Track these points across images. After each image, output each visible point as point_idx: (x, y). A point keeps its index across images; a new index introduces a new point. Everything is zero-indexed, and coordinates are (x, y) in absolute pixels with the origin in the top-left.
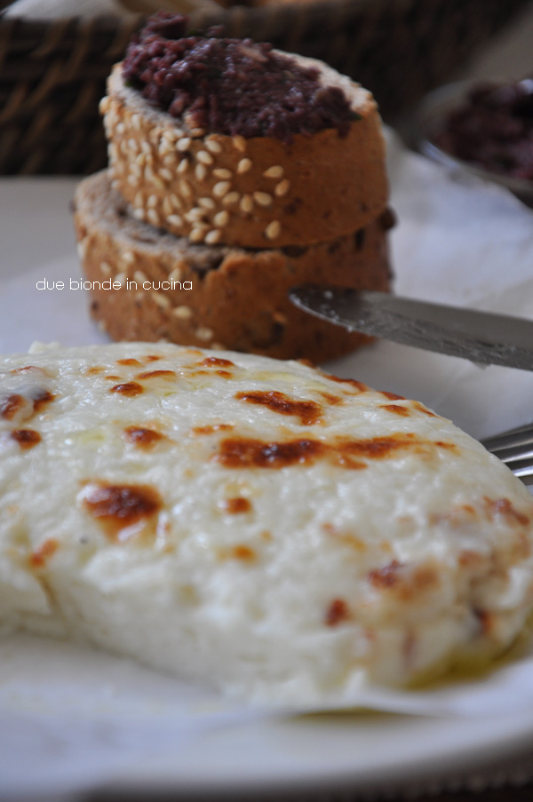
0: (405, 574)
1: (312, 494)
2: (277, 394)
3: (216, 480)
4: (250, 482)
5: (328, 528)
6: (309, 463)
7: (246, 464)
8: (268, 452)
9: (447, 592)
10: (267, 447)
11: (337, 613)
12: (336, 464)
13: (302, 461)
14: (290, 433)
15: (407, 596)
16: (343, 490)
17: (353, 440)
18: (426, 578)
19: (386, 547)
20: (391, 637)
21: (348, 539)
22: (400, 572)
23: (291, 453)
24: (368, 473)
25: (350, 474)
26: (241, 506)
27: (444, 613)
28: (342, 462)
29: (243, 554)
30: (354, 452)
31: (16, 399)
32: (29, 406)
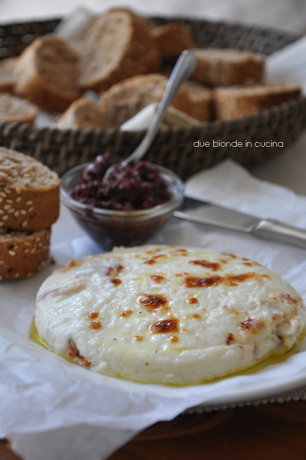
0: (253, 323)
1: (219, 295)
2: (204, 261)
3: (184, 293)
4: (197, 293)
5: (225, 307)
6: (217, 285)
7: (195, 286)
8: (202, 282)
9: (269, 330)
10: (202, 280)
11: (230, 339)
12: (227, 284)
13: (215, 284)
14: (210, 274)
15: (254, 332)
16: (230, 293)
17: (232, 276)
18: (261, 325)
19: (246, 313)
20: (249, 348)
21: (233, 311)
22: (251, 323)
23: (210, 282)
24: (239, 287)
25: (232, 287)
26: (194, 301)
27: (267, 338)
28: (229, 283)
29: (196, 316)
30: (233, 280)
31: (110, 269)
32: (115, 271)
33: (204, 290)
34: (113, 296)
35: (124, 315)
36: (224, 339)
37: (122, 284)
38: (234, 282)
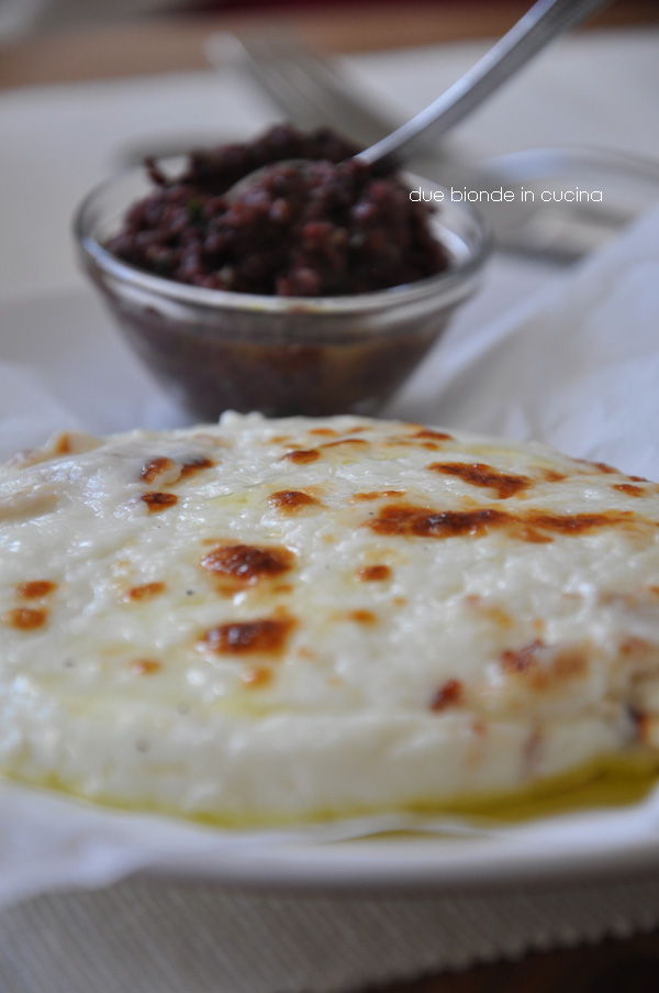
0: (544, 658)
1: (471, 566)
2: (481, 467)
3: (359, 545)
4: (401, 551)
5: (473, 599)
6: (481, 533)
7: (402, 531)
8: (432, 521)
9: (594, 685)
10: (433, 516)
11: (448, 696)
12: (514, 535)
13: (473, 533)
14: (474, 503)
15: (541, 684)
16: (511, 564)
17: (550, 515)
18: (571, 664)
19: (539, 624)
20: (511, 733)
21: (498, 615)
22: (538, 654)
23: (457, 524)
24: (550, 547)
25: (530, 547)
26: (377, 573)
27: (589, 711)
28: (524, 534)
29: (363, 617)
30: (542, 526)
31: (160, 464)
32: (177, 469)
33: (429, 546)
34: (130, 538)
35: (136, 593)
36: (427, 693)
37: (174, 508)
38: (542, 532)
